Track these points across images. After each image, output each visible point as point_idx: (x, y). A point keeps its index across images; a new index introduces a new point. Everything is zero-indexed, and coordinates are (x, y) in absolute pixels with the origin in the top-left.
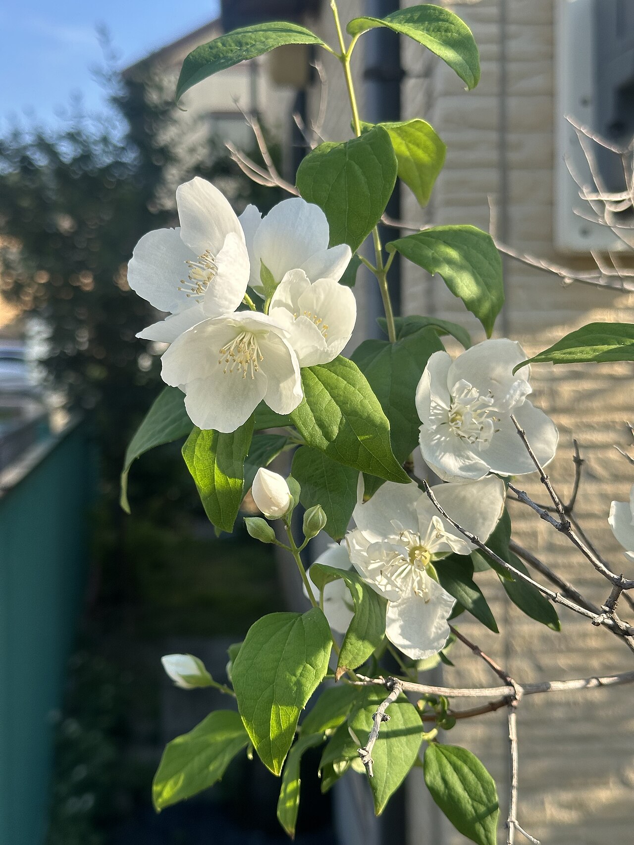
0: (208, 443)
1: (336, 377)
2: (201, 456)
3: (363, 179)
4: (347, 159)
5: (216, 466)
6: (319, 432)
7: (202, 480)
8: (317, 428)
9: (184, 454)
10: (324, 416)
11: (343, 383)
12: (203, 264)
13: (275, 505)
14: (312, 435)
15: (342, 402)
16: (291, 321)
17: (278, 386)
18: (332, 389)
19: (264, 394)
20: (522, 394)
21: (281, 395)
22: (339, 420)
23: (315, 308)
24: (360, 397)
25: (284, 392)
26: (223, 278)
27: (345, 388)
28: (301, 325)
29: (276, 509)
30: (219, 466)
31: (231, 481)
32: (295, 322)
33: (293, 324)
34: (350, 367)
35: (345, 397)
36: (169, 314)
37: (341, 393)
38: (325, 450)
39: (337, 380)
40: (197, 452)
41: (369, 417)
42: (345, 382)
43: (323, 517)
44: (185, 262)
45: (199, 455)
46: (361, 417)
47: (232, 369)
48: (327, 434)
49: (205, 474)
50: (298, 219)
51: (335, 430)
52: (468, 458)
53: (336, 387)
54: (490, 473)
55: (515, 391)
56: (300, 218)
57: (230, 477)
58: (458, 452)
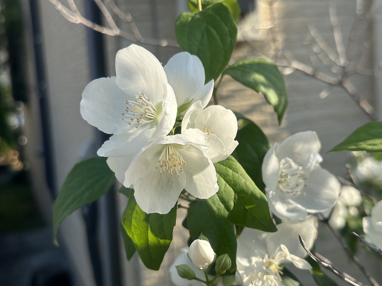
0: (143, 217)
1: (224, 167)
2: (138, 225)
3: (217, 37)
4: (205, 25)
5: (149, 231)
6: (222, 206)
7: (139, 240)
8: (221, 203)
9: (124, 223)
10: (225, 196)
11: (230, 171)
12: (140, 103)
13: (206, 262)
14: (218, 209)
15: (234, 185)
16: (205, 138)
17: (192, 179)
18: (224, 176)
19: (184, 185)
20: (317, 162)
21: (195, 184)
22: (233, 197)
23: (204, 123)
24: (243, 181)
25: (197, 182)
26: (169, 116)
27: (233, 175)
28: (211, 140)
29: (207, 264)
30: (153, 231)
31: (162, 241)
32: (207, 138)
33: (206, 139)
34: (232, 160)
35: (234, 181)
36: (112, 135)
37: (231, 179)
38: (227, 218)
39: (226, 169)
40: (134, 222)
41: (252, 193)
42: (232, 171)
43: (230, 261)
44: (125, 101)
45: (135, 224)
46: (247, 194)
47: (164, 171)
48: (227, 207)
49: (141, 237)
50: (188, 66)
51: (232, 204)
52: (289, 203)
53: (227, 175)
54: (309, 214)
55: (313, 161)
56: (190, 66)
57: (161, 239)
58: (283, 200)
